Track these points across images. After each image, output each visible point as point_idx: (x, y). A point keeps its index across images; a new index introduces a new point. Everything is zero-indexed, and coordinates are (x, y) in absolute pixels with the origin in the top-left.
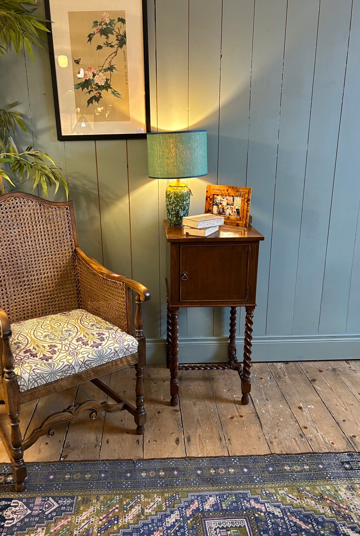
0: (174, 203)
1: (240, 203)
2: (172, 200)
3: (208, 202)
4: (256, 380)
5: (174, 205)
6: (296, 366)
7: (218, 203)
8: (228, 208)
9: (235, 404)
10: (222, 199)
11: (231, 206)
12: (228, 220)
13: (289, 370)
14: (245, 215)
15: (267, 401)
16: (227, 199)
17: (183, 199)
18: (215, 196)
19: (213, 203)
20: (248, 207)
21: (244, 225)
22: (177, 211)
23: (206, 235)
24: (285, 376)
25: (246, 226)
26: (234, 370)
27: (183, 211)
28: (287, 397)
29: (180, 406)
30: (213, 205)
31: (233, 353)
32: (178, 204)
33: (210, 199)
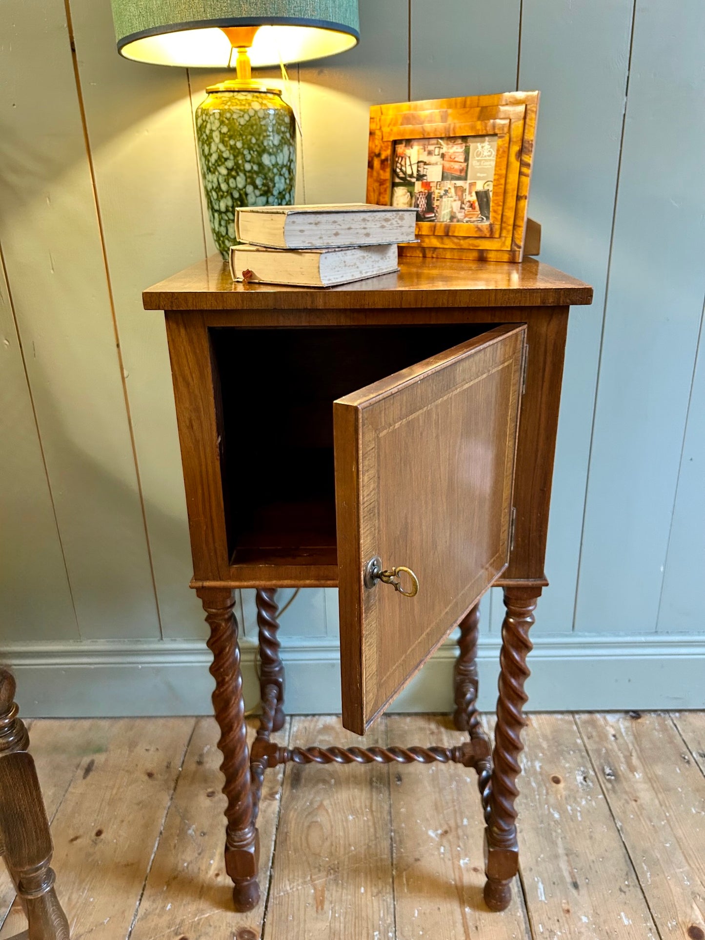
0: (221, 160)
1: (493, 164)
2: (214, 148)
3: (375, 174)
4: (539, 785)
5: (223, 171)
6: (664, 729)
7: (411, 176)
8: (446, 191)
9: (462, 902)
10: (425, 157)
11: (459, 183)
12: (446, 240)
13: (646, 744)
14: (510, 215)
15: (574, 891)
16: (443, 156)
17: (260, 144)
18: (400, 149)
19: (393, 178)
20: (523, 178)
21: (506, 257)
22: (236, 195)
23: (325, 283)
24: (632, 769)
25: (512, 262)
26: (467, 765)
27: (264, 199)
28: (644, 873)
29: (266, 907)
30: (394, 185)
31: (468, 696)
32: (236, 164)
33: (383, 162)
